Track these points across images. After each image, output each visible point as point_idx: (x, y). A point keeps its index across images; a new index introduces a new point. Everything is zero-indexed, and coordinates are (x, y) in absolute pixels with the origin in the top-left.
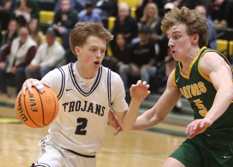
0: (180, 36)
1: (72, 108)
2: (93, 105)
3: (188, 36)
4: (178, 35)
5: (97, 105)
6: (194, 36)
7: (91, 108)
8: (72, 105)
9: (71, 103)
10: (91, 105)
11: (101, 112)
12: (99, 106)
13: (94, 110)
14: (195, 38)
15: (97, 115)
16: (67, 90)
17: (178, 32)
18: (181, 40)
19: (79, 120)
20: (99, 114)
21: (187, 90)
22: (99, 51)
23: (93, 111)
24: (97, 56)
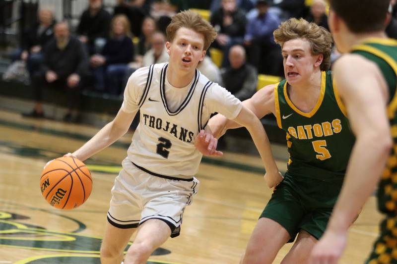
0: (302, 56)
1: (152, 123)
2: (177, 128)
3: (311, 56)
4: (300, 54)
5: (182, 129)
6: (317, 57)
7: (174, 131)
8: (152, 120)
9: (151, 117)
10: (175, 126)
11: (187, 138)
12: (185, 130)
13: (178, 134)
14: (318, 59)
15: (182, 141)
16: (150, 99)
17: (301, 50)
18: (302, 59)
19: (161, 139)
20: (184, 140)
21: (305, 131)
22: (189, 46)
23: (177, 136)
24: (185, 52)
